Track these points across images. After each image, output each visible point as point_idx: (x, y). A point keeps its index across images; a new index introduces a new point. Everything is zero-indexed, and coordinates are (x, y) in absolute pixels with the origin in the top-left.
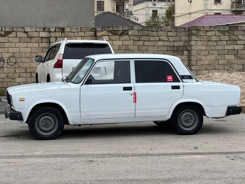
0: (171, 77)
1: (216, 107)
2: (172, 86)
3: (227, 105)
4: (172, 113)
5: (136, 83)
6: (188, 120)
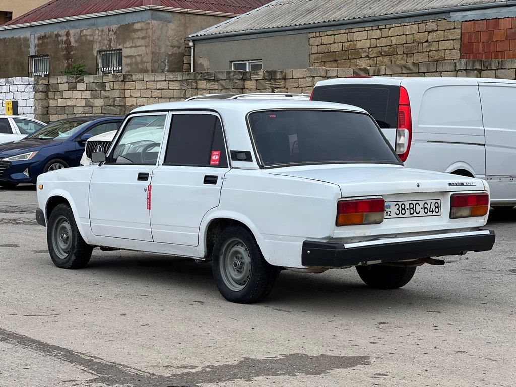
0: (218, 153)
2: (206, 177)
3: (304, 237)
4: (204, 242)
5: (163, 165)
6: (235, 264)
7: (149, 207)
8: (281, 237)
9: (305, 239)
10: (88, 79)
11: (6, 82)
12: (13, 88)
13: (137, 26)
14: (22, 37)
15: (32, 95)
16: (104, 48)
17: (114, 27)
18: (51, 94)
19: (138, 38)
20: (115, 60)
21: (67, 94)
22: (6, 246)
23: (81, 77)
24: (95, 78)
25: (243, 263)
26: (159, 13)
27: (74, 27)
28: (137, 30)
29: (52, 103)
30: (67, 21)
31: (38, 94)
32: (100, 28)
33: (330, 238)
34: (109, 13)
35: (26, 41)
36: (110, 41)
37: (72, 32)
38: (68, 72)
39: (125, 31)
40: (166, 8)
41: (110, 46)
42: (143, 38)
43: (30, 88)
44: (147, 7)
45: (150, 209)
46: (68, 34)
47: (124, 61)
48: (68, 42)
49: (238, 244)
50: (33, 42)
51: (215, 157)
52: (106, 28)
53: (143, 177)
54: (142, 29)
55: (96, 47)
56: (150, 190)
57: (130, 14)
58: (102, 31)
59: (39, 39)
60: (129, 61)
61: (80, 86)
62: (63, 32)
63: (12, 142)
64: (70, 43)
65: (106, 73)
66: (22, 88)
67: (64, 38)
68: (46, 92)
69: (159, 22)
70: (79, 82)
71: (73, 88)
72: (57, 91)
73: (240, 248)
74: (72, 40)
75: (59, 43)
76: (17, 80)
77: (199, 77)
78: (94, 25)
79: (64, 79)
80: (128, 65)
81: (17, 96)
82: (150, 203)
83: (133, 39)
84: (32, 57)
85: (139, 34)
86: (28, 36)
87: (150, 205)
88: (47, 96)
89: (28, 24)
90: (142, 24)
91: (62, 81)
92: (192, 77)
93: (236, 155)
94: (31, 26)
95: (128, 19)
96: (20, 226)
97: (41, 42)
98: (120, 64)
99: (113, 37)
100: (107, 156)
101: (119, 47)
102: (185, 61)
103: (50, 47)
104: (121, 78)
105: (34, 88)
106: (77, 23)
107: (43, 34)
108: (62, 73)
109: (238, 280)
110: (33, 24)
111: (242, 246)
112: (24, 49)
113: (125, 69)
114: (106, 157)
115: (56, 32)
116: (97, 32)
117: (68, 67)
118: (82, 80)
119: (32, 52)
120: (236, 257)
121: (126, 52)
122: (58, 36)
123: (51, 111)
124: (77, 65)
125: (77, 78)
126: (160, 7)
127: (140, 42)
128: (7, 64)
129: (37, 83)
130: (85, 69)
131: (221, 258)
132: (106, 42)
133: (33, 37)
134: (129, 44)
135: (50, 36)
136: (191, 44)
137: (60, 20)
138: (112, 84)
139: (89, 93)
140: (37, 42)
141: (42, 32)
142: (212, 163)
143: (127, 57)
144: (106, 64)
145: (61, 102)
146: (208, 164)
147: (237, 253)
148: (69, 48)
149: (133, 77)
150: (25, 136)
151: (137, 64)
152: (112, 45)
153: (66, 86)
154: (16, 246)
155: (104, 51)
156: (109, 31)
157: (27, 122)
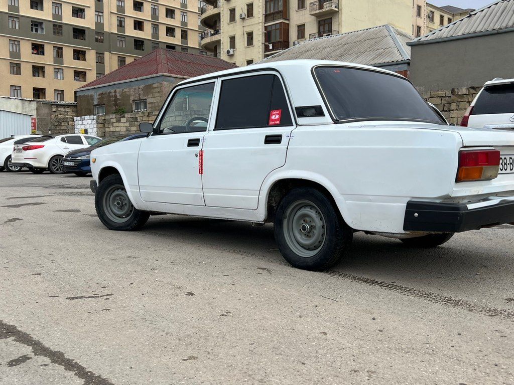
0: (278, 112)
1: (370, 201)
2: (267, 137)
3: (407, 197)
4: (265, 205)
5: (214, 130)
6: (304, 228)
7: (201, 171)
8: (371, 197)
9: (409, 199)
10: (127, 116)
11: (81, 119)
12: (85, 122)
13: (155, 85)
14: (90, 94)
15: (95, 126)
16: (136, 99)
17: (142, 87)
18: (106, 125)
19: (156, 92)
20: (142, 106)
21: (115, 125)
22: (66, 211)
23: (123, 115)
24: (132, 115)
25: (312, 227)
26: (167, 77)
27: (119, 88)
28: (155, 88)
29: (107, 130)
30: (115, 84)
31: (99, 125)
32: (134, 88)
33: (447, 197)
34: (139, 78)
35: (92, 96)
36: (140, 94)
37: (118, 90)
38: (116, 112)
39: (148, 89)
40: (171, 75)
41: (139, 97)
42: (158, 92)
43: (94, 122)
44: (161, 74)
45: (202, 173)
46: (115, 92)
47: (148, 105)
48: (115, 96)
49: (306, 206)
50: (96, 97)
51: (275, 116)
52: (137, 87)
53: (193, 143)
54: (157, 87)
55: (132, 98)
56: (202, 155)
57: (151, 79)
58: (135, 89)
59: (99, 95)
60: (150, 105)
61: (123, 120)
62: (113, 91)
63: (83, 149)
64: (117, 97)
65: (137, 113)
66: (89, 122)
67: (113, 94)
68: (104, 124)
69: (167, 83)
70: (122, 117)
71: (119, 121)
72: (110, 123)
73: (309, 211)
74: (118, 95)
75: (110, 97)
76: (87, 117)
77: (193, 113)
78: (130, 86)
79: (114, 116)
80: (151, 107)
81: (87, 126)
82: (202, 167)
83: (152, 93)
84: (95, 105)
85: (157, 90)
86: (93, 94)
87: (202, 169)
88: (104, 126)
89: (93, 87)
90: (158, 84)
91: (112, 117)
92: (189, 113)
93: (302, 112)
94: (95, 88)
95: (150, 82)
96: (83, 196)
97: (100, 97)
98: (146, 107)
99: (141, 92)
100: (155, 127)
101: (145, 98)
102: (184, 106)
103: (105, 99)
104: (147, 114)
105: (97, 121)
106: (120, 85)
107: (101, 92)
108: (112, 113)
109: (307, 245)
110: (96, 87)
111: (311, 209)
112: (91, 101)
113: (149, 110)
114: (154, 129)
115: (109, 91)
116: (132, 90)
117: (116, 110)
118: (124, 116)
119: (96, 103)
120: (304, 220)
121: (149, 101)
122: (110, 93)
123: (107, 134)
124: (121, 108)
125: (121, 115)
126: (168, 74)
127: (157, 95)
128: (82, 110)
129: (98, 118)
130: (125, 111)
131: (285, 222)
132: (137, 95)
133: (96, 94)
134: (150, 96)
135: (106, 94)
136: (187, 97)
137: (111, 84)
138: (141, 118)
139: (128, 123)
140: (98, 97)
141: (101, 91)
142: (271, 123)
143: (150, 103)
144: (137, 108)
145: (112, 129)
146: (266, 124)
147: (304, 216)
148: (116, 99)
149: (154, 114)
150: (90, 146)
151: (155, 107)
152: (141, 97)
153: (114, 120)
154: (78, 211)
155: (136, 100)
156: (139, 88)
157: (92, 138)
